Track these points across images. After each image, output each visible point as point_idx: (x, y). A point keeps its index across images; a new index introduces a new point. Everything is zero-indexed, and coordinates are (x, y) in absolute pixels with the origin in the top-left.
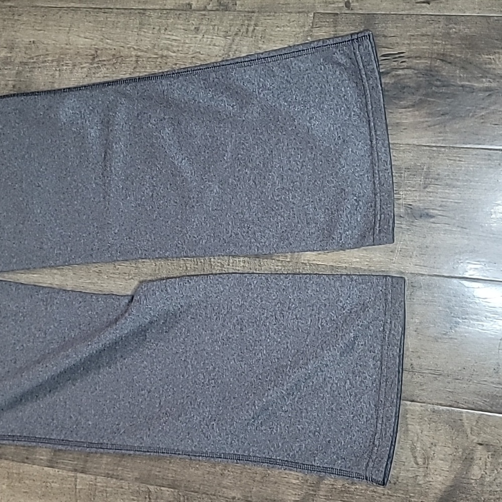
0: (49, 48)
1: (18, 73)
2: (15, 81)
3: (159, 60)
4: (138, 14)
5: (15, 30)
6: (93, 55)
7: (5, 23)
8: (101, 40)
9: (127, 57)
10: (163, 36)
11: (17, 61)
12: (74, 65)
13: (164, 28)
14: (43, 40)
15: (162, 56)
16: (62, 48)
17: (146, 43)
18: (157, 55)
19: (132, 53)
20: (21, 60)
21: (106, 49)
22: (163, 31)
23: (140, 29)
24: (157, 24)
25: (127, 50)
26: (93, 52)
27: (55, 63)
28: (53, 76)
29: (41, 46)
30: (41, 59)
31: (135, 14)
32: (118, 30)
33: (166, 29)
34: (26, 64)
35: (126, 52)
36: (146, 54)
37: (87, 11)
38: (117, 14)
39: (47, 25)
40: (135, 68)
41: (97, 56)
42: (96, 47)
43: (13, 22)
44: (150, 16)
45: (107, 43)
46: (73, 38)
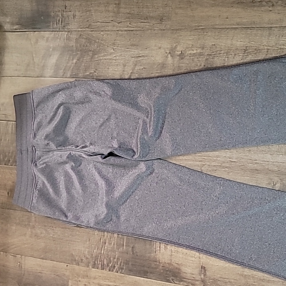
0: (222, 47)
1: (207, 59)
2: (205, 63)
3: (279, 50)
4: (268, 30)
5: (205, 39)
6: (244, 49)
7: (200, 36)
8: (249, 42)
9: (262, 50)
10: (281, 39)
11: (206, 54)
12: (235, 55)
13: (281, 35)
14: (219, 44)
15: (281, 49)
16: (229, 47)
17: (272, 43)
18: (278, 48)
19: (265, 48)
20: (208, 53)
21: (252, 46)
22: (281, 37)
23: (269, 36)
24: (278, 34)
25: (262, 46)
26: (245, 48)
27: (225, 54)
28: (224, 60)
29: (218, 46)
30: (218, 52)
31: (267, 29)
32: (258, 37)
33: (282, 36)
34: (210, 55)
35: (262, 47)
36: (272, 48)
37: (241, 29)
38: (257, 30)
39: (221, 37)
40: (266, 55)
41: (247, 50)
42: (246, 46)
43: (203, 36)
44: (274, 30)
45: (252, 44)
46: (234, 42)
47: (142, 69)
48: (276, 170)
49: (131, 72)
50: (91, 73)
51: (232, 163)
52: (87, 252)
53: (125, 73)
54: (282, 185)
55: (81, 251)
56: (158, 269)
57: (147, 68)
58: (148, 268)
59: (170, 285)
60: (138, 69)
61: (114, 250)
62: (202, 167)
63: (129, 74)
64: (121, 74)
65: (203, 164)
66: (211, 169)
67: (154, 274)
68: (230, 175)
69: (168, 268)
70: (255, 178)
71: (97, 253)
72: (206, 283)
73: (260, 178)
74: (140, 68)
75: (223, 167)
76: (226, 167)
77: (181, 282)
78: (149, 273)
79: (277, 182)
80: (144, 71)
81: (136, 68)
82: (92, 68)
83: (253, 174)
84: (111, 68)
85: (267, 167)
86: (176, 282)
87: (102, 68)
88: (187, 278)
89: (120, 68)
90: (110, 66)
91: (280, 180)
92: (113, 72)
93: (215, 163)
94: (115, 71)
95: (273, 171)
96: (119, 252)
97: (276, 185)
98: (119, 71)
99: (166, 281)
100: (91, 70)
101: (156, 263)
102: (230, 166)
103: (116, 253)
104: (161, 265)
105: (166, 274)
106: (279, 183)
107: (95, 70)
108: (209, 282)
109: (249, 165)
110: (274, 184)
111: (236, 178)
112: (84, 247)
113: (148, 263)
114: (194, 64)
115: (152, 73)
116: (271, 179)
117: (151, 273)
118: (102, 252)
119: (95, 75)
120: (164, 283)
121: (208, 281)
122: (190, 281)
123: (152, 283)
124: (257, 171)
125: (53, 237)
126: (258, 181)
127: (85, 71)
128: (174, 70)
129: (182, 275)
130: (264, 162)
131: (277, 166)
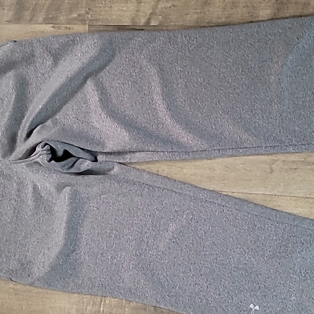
47: (170, 7)
49: (151, 11)
50: (79, 15)
52: (74, 310)
53: (141, 14)
55: (65, 308)
57: (179, 6)
60: (162, 8)
61: (122, 306)
62: (272, 164)
63: (146, 15)
64: (133, 15)
65: (274, 160)
66: (287, 168)
71: (91, 311)
74: (166, 6)
75: (309, 162)
76: (313, 164)
80: (174, 10)
81: (159, 6)
82: (82, 7)
84: (116, 6)
87: (100, 7)
89: (132, 6)
90: (114, 4)
92: (119, 13)
93: (295, 158)
94: (123, 10)
96: (131, 308)
98: (129, 11)
100: (81, 11)
103: (125, 309)
107: (87, 9)
112: (69, 302)
115: (187, 14)
118: (102, 309)
119: (88, 17)
125: (14, 288)
127: (71, 11)
128: (224, 8)
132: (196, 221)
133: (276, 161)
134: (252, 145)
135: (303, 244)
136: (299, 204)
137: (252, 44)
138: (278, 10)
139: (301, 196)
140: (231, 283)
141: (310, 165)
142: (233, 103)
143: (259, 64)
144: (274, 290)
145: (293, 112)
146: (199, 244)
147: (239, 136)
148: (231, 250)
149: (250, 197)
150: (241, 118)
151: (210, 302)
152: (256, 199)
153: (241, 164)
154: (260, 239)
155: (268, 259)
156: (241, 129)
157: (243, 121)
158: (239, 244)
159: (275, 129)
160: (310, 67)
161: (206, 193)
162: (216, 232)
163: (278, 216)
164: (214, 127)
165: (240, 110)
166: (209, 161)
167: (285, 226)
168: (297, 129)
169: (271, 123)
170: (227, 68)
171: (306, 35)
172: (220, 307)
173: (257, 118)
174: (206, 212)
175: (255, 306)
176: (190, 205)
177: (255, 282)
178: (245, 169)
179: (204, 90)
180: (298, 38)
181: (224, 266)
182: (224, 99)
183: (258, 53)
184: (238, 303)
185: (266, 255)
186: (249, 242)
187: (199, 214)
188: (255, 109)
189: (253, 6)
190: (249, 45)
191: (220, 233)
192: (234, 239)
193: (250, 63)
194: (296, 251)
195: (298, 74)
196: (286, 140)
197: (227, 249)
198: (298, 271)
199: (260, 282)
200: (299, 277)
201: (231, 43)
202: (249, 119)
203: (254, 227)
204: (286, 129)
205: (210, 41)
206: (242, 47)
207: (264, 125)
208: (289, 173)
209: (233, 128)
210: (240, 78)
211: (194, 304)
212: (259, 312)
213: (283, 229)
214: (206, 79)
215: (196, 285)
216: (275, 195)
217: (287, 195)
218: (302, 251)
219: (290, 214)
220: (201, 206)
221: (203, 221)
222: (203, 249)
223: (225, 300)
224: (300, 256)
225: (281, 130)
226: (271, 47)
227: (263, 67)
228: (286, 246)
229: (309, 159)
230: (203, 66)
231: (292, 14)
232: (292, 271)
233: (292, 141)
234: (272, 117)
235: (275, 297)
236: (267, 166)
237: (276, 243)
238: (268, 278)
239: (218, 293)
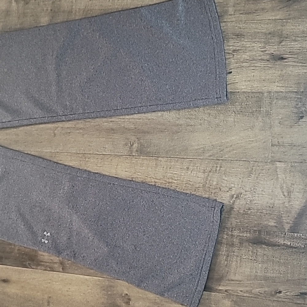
48: (132, 127)
51: (87, 124)
54: (140, 145)
56: (13, 254)
58: (3, 252)
59: (27, 270)
62: (55, 130)
65: (56, 127)
66: (64, 132)
67: (9, 260)
68: (85, 137)
69: (24, 251)
70: (111, 138)
72: (65, 265)
73: (116, 139)
76: (81, 129)
77: (39, 266)
78: (4, 259)
79: (135, 142)
83: (109, 134)
85: (123, 125)
86: (33, 267)
88: (44, 261)
91: (137, 140)
93: (69, 125)
95: (129, 130)
97: (133, 145)
99: (23, 266)
101: (11, 247)
102: (85, 127)
104: (17, 248)
105: (22, 258)
106: (137, 143)
108: (68, 264)
109: (105, 124)
110: (131, 144)
111: (92, 140)
113: (3, 247)
114: (40, 9)
116: (128, 139)
117: (6, 258)
120: (20, 269)
121: (66, 263)
122: (48, 264)
123: (7, 270)
124: (113, 130)
126: (114, 142)
128: (19, 18)
129: (39, 258)
130: (120, 119)
131: (133, 123)
132: (8, 173)
133: (57, 127)
134: (39, 116)
135: (74, 186)
136: (73, 158)
137: (37, 43)
138: (52, 17)
139: (74, 152)
140: (32, 217)
141: (78, 130)
142: (27, 86)
143: (42, 57)
144: (59, 221)
145: (65, 91)
146: (10, 190)
147: (32, 110)
148: (30, 194)
149: (42, 155)
150: (32, 97)
151: (19, 231)
152: (46, 156)
153: (35, 130)
154: (48, 184)
155: (53, 199)
156: (32, 105)
157: (34, 99)
158: (36, 189)
159: (54, 105)
160: (74, 58)
161: (11, 152)
162: (21, 181)
163: (57, 167)
164: (16, 104)
165: (32, 91)
166: (15, 130)
167: (63, 174)
168: (68, 104)
169: (51, 100)
170: (22, 61)
171: (68, 35)
172: (25, 234)
173: (43, 96)
174: (14, 166)
175: (47, 233)
176: (3, 161)
177: (46, 216)
178: (38, 134)
179: (8, 77)
180: (63, 38)
181: (27, 205)
182: (22, 84)
183: (40, 49)
184: (37, 231)
185: (52, 196)
186: (41, 187)
187: (10, 168)
188: (41, 90)
189: (37, 15)
190: (35, 44)
191: (23, 181)
192: (32, 185)
193: (36, 57)
194: (69, 192)
195: (67, 63)
196: (61, 112)
197: (28, 192)
198: (72, 206)
199: (49, 216)
200: (72, 211)
201: (23, 42)
202: (38, 97)
203: (44, 176)
204: (61, 104)
205: (10, 41)
206: (31, 45)
207: (47, 101)
208: (66, 136)
209: (27, 104)
210: (30, 68)
211: (8, 233)
212: (50, 237)
213: (61, 176)
214: (9, 70)
215: (9, 219)
216: (58, 152)
217: (65, 152)
218: (73, 192)
219: (66, 165)
220: (10, 162)
221: (12, 172)
222: (13, 193)
223: (28, 229)
224: (72, 196)
225: (58, 105)
226: (48, 44)
227: (45, 59)
228: (64, 189)
229: (77, 126)
230: (7, 60)
231: (62, 20)
232: (67, 207)
233: (64, 113)
234: (52, 95)
235: (59, 226)
236: (52, 132)
237: (58, 187)
238: (55, 212)
239: (23, 224)
